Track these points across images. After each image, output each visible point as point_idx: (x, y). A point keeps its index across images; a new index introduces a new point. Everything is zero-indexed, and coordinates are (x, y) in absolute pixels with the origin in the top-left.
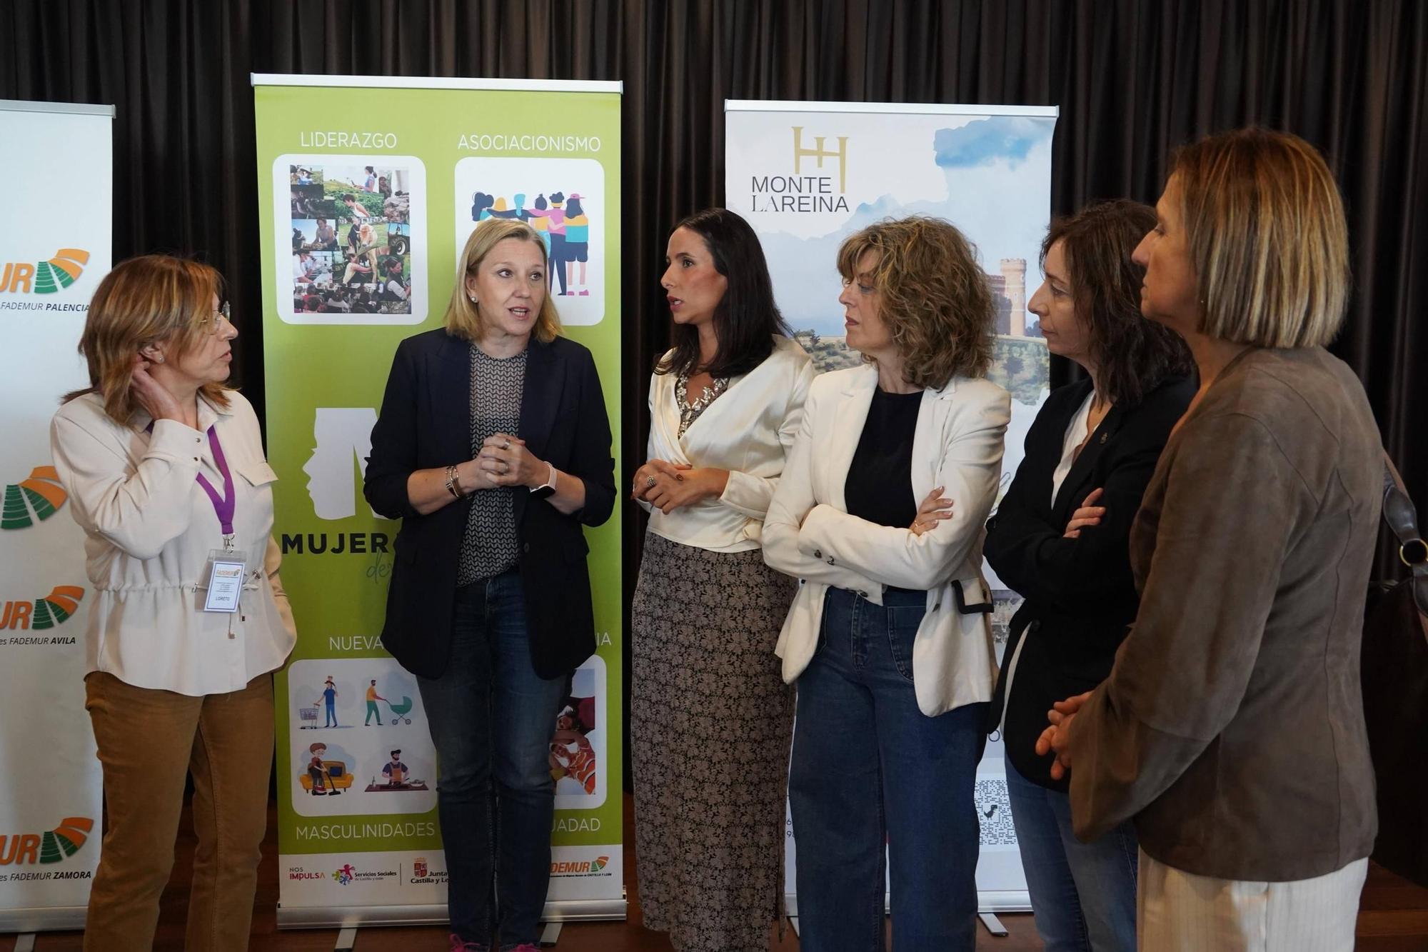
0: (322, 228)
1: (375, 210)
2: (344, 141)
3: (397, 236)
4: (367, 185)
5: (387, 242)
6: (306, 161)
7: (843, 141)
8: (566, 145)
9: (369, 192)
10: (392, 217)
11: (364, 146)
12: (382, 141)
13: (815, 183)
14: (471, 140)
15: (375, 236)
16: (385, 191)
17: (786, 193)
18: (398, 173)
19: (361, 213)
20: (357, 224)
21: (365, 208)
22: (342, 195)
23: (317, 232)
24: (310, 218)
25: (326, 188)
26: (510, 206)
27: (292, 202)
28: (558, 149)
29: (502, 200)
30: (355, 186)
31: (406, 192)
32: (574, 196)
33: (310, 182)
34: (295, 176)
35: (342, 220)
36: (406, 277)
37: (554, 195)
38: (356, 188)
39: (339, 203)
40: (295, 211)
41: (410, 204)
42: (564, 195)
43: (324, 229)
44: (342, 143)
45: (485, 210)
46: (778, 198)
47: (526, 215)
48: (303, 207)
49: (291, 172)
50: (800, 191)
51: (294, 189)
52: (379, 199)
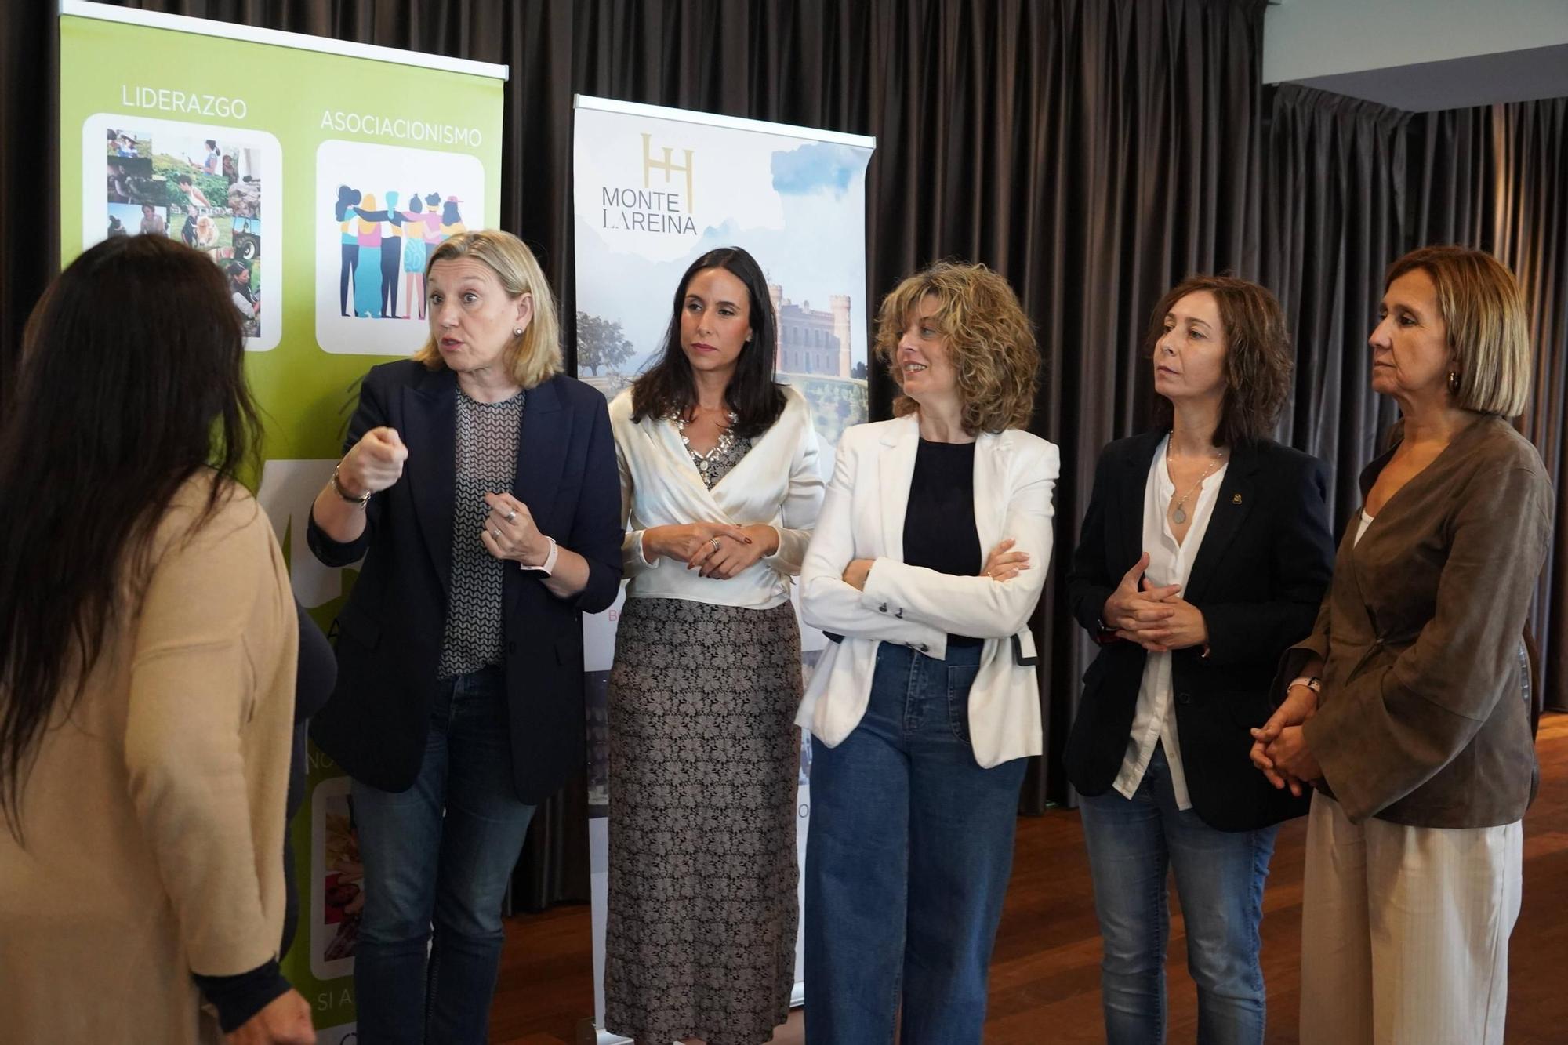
0: (148, 218)
1: (218, 198)
2: (180, 103)
3: (244, 234)
4: (208, 164)
5: (231, 242)
6: (130, 126)
7: (689, 154)
8: (444, 136)
9: (209, 174)
10: (238, 209)
11: (205, 113)
12: (227, 108)
13: (664, 199)
14: (336, 116)
15: (216, 234)
16: (230, 174)
17: (636, 209)
18: (247, 152)
19: (199, 201)
20: (194, 216)
21: (204, 194)
22: (176, 175)
23: (142, 223)
24: (133, 203)
25: (156, 164)
26: (381, 206)
27: (109, 178)
28: (435, 139)
29: (371, 197)
30: (193, 165)
31: (257, 178)
32: (452, 198)
33: (134, 154)
34: (113, 144)
35: (176, 209)
36: (254, 288)
37: (430, 195)
38: (193, 168)
39: (172, 186)
40: (112, 192)
41: (261, 193)
42: (440, 196)
43: (152, 220)
44: (178, 106)
45: (350, 208)
46: (629, 212)
47: (398, 218)
48: (124, 188)
49: (109, 138)
50: (649, 208)
51: (112, 161)
52: (223, 185)
